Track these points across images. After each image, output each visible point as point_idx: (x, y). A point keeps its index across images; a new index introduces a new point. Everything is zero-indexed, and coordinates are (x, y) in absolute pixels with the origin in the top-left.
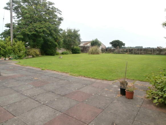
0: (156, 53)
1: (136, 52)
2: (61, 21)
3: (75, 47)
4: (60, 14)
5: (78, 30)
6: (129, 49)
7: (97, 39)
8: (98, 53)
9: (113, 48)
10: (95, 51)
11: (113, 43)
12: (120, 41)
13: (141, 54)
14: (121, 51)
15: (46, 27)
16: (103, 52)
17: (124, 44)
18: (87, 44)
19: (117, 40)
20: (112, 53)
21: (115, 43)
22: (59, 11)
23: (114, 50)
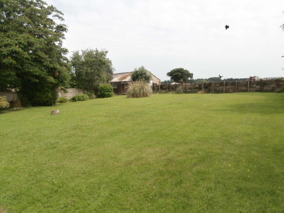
0: (255, 89)
1: (218, 89)
2: (64, 33)
3: (101, 85)
4: (60, 18)
5: (105, 51)
6: (204, 84)
7: (143, 68)
8: (145, 95)
9: (174, 83)
10: (139, 91)
11: (174, 74)
12: (185, 69)
13: (227, 91)
14: (190, 88)
15: (20, 43)
16: (157, 92)
17: (191, 75)
18: (125, 78)
19: (179, 69)
20: (173, 93)
21: (176, 73)
22: (58, 12)
23: (176, 86)
